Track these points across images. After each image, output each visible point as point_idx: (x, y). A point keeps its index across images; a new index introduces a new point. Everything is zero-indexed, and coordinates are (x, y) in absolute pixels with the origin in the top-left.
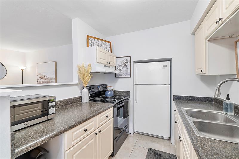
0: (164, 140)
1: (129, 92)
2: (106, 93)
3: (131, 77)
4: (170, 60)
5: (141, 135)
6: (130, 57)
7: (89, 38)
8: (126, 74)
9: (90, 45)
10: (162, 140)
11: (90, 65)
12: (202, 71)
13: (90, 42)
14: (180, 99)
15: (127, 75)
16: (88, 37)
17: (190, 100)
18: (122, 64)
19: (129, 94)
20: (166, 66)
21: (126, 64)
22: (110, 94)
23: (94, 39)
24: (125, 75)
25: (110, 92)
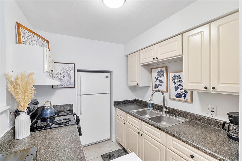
1: (72, 105)
3: (74, 87)
6: (74, 64)
7: (21, 29)
8: (68, 84)
9: (23, 40)
10: (104, 142)
11: (32, 74)
12: (137, 84)
13: (22, 35)
15: (70, 85)
16: (19, 25)
18: (62, 72)
19: (73, 107)
20: (107, 77)
21: (68, 72)
22: (51, 113)
23: (27, 32)
24: (67, 85)
25: (49, 110)
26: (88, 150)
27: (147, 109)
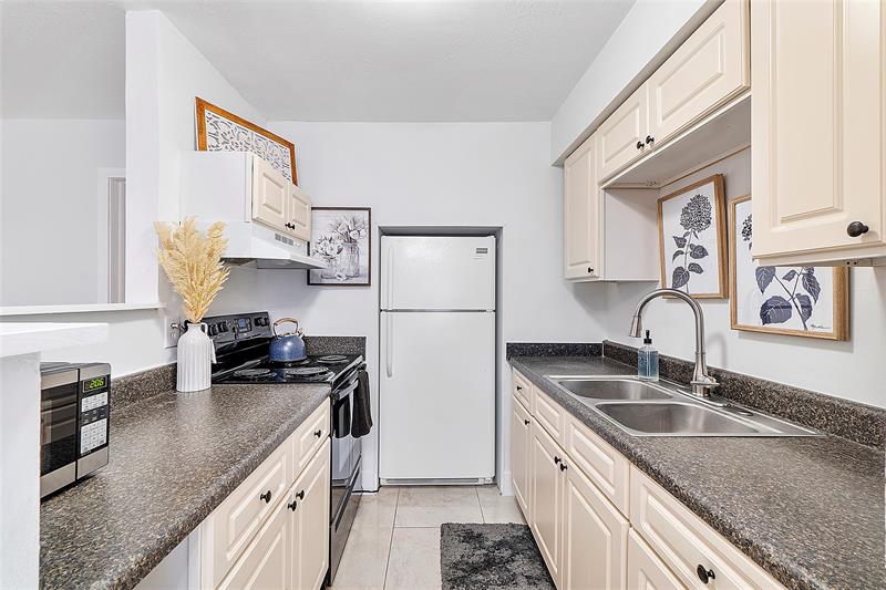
0: (478, 489)
1: (361, 341)
2: (274, 348)
3: (369, 285)
4: (495, 232)
5: (404, 490)
6: (369, 209)
7: (206, 114)
8: (352, 274)
9: (210, 141)
10: (473, 490)
11: (217, 227)
12: (590, 270)
13: (209, 128)
14: (524, 354)
15: (357, 275)
16: (201, 105)
17: (549, 354)
18: (334, 235)
19: (364, 346)
20: (484, 251)
21: (351, 234)
22: (293, 352)
23: (226, 120)
24: (348, 277)
25: (289, 344)
26: (410, 499)
27: (634, 377)
